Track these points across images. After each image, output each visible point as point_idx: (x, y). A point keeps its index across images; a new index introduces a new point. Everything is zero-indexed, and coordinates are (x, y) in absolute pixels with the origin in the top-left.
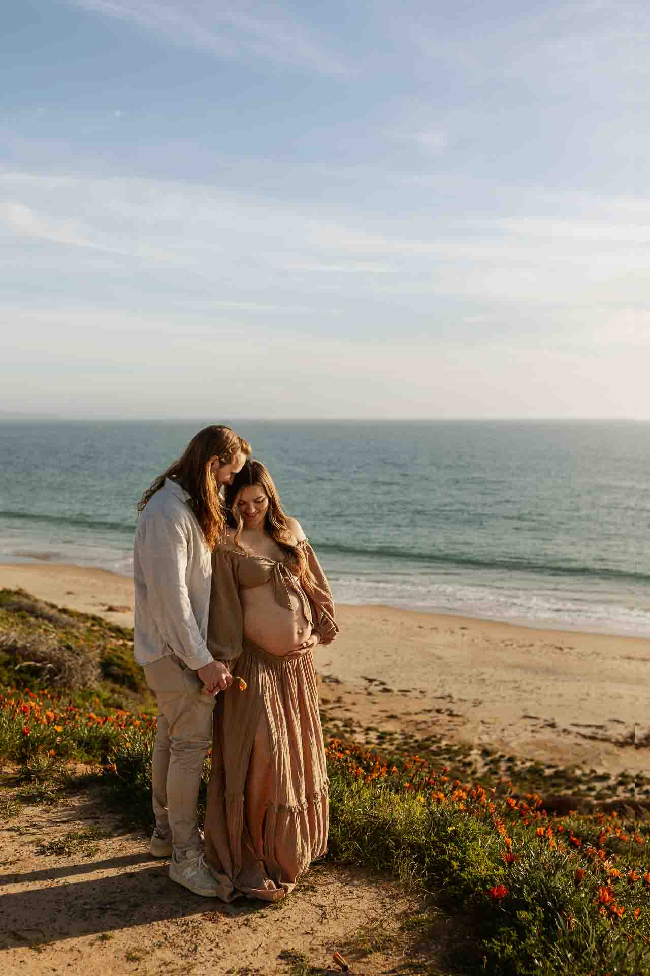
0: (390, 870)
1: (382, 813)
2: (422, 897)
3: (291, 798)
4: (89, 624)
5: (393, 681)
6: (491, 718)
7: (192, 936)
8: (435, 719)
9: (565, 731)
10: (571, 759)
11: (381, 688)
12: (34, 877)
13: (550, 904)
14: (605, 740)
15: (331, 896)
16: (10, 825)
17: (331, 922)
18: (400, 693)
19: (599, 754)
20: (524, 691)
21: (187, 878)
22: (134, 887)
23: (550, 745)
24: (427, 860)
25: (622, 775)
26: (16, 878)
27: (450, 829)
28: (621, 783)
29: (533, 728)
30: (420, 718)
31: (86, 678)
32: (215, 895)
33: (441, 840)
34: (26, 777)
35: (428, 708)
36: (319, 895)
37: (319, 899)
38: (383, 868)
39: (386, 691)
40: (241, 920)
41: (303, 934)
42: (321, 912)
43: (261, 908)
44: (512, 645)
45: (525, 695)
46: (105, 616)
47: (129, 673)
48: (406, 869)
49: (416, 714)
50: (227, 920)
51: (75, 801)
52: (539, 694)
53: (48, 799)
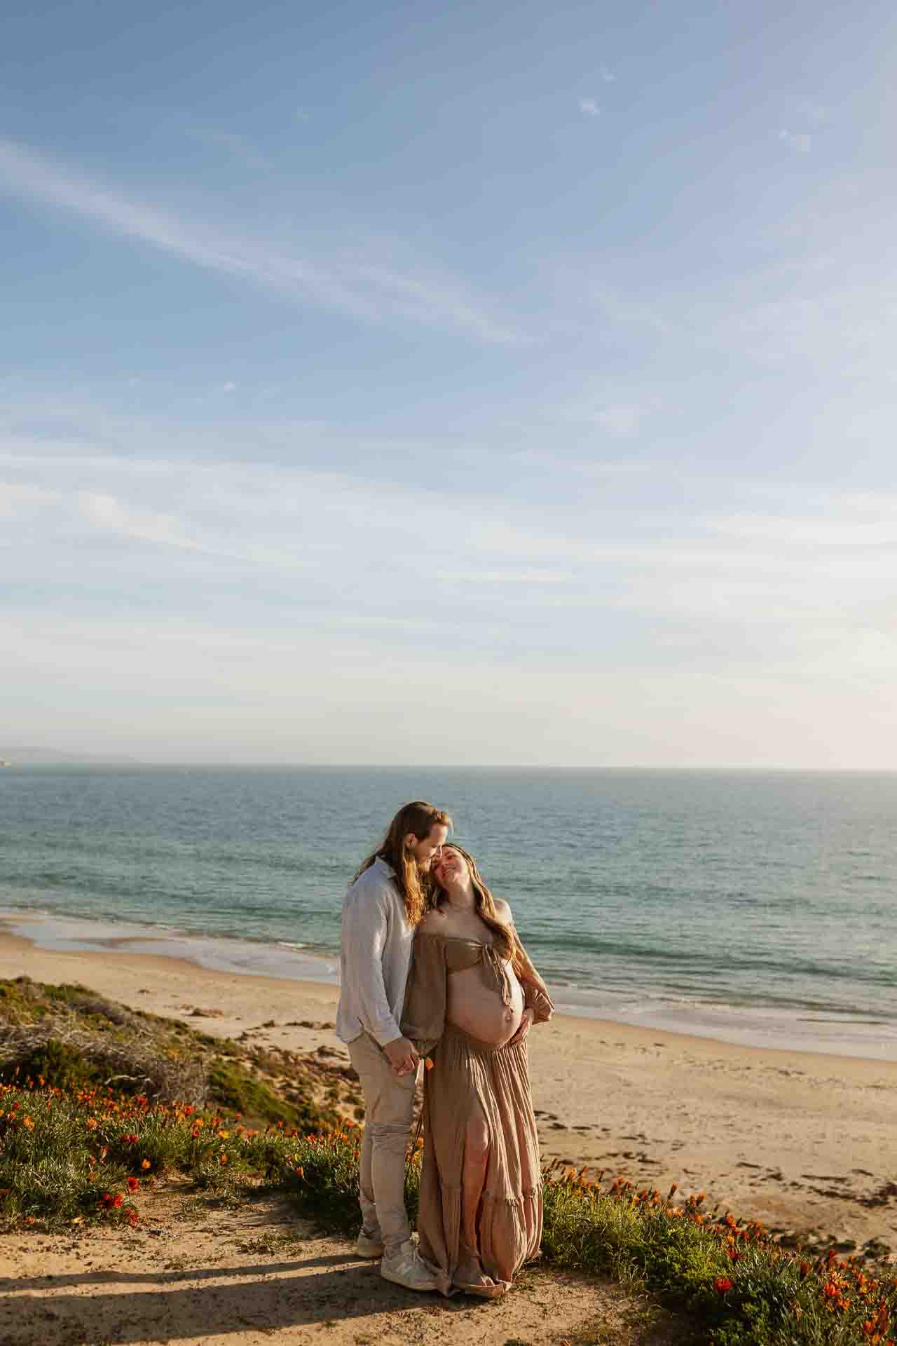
0: (608, 1272)
1: (598, 1219)
2: (642, 1298)
3: (508, 1189)
4: (173, 1032)
5: (567, 1115)
6: (695, 1165)
7: (416, 1326)
8: (622, 1166)
9: (794, 1184)
10: (801, 1222)
11: (551, 1123)
12: (243, 1271)
13: (775, 1299)
14: (846, 1197)
15: (550, 1296)
16: (200, 1227)
17: (553, 1317)
18: (576, 1131)
19: (840, 1217)
20: (740, 1131)
21: (403, 1273)
22: (347, 1284)
23: (774, 1203)
24: (647, 1263)
25: (871, 1243)
26: (226, 1272)
27: (670, 1232)
28: (870, 1255)
29: (753, 1180)
30: (602, 1165)
31: (191, 1097)
32: (433, 1288)
33: (660, 1243)
34: (201, 1183)
35: (613, 1151)
36: (538, 1294)
37: (538, 1297)
38: (602, 1270)
39: (558, 1127)
40: (462, 1314)
41: (526, 1327)
42: (541, 1309)
43: (479, 1304)
44: (722, 1067)
45: (742, 1136)
46: (190, 1022)
47: (234, 1095)
48: (626, 1273)
49: (597, 1159)
50: (448, 1313)
51: (260, 1207)
52: (760, 1134)
53: (230, 1204)
